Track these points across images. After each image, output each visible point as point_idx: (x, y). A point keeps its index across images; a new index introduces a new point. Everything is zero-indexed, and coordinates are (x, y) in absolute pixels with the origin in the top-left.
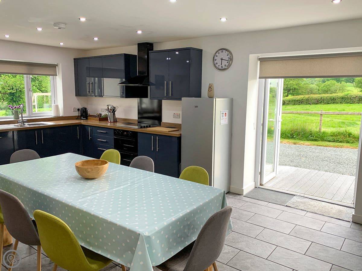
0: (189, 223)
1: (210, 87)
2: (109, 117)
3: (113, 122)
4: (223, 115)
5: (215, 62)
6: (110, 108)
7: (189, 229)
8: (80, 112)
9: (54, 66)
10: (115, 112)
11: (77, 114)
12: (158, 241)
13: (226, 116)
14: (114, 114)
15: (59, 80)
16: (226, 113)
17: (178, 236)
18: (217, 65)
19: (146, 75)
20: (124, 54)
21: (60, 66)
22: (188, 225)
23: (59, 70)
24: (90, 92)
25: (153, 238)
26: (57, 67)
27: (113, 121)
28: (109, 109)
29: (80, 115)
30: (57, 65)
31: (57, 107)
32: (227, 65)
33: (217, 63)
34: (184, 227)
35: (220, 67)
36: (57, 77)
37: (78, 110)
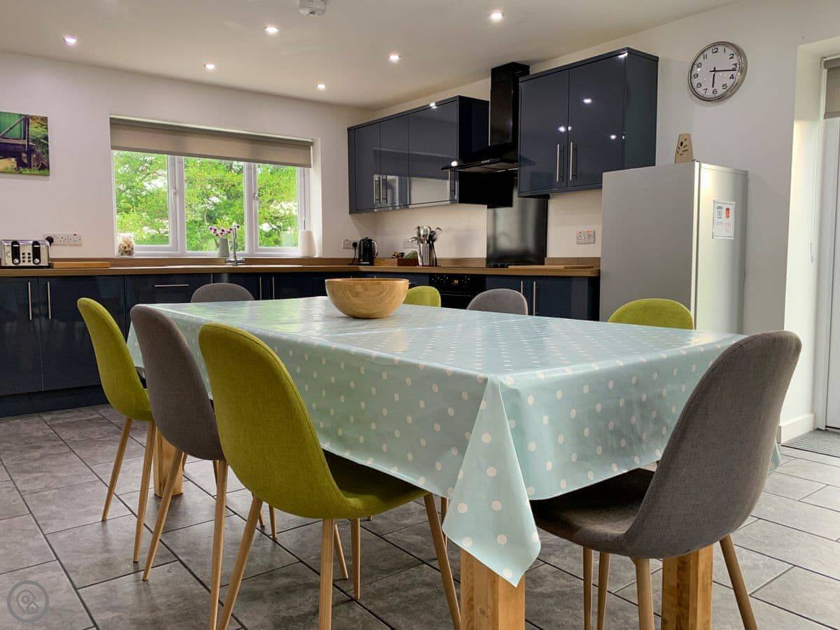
0: (644, 397)
1: (682, 144)
2: (420, 254)
3: (430, 266)
4: (720, 214)
5: (695, 82)
6: (422, 233)
7: (643, 418)
8: (357, 250)
9: (305, 146)
10: (435, 244)
11: (351, 254)
12: (546, 420)
13: (728, 217)
14: (432, 247)
15: (315, 177)
16: (728, 209)
17: (611, 427)
18: (700, 91)
19: (510, 141)
20: (457, 99)
21: (318, 144)
22: (642, 405)
23: (316, 155)
24: (380, 200)
25: (531, 400)
26: (311, 148)
27: (428, 264)
28: (419, 235)
29: (357, 257)
30: (312, 144)
31: (309, 236)
32: (729, 85)
33: (700, 85)
34: (629, 404)
35: (709, 94)
36: (311, 170)
37: (355, 245)
